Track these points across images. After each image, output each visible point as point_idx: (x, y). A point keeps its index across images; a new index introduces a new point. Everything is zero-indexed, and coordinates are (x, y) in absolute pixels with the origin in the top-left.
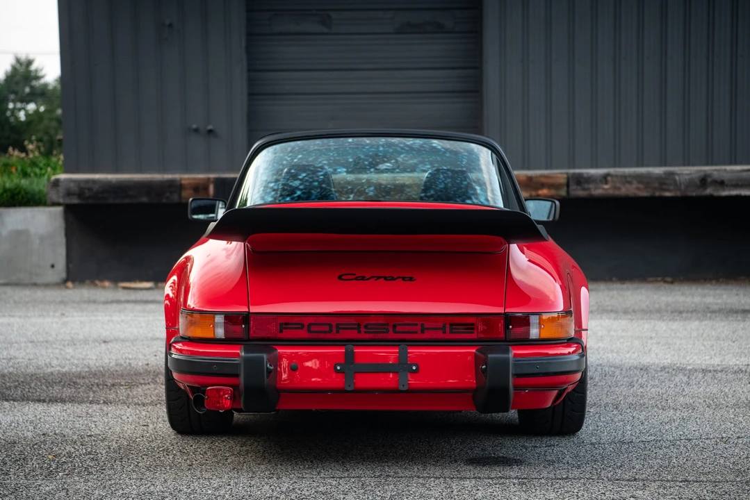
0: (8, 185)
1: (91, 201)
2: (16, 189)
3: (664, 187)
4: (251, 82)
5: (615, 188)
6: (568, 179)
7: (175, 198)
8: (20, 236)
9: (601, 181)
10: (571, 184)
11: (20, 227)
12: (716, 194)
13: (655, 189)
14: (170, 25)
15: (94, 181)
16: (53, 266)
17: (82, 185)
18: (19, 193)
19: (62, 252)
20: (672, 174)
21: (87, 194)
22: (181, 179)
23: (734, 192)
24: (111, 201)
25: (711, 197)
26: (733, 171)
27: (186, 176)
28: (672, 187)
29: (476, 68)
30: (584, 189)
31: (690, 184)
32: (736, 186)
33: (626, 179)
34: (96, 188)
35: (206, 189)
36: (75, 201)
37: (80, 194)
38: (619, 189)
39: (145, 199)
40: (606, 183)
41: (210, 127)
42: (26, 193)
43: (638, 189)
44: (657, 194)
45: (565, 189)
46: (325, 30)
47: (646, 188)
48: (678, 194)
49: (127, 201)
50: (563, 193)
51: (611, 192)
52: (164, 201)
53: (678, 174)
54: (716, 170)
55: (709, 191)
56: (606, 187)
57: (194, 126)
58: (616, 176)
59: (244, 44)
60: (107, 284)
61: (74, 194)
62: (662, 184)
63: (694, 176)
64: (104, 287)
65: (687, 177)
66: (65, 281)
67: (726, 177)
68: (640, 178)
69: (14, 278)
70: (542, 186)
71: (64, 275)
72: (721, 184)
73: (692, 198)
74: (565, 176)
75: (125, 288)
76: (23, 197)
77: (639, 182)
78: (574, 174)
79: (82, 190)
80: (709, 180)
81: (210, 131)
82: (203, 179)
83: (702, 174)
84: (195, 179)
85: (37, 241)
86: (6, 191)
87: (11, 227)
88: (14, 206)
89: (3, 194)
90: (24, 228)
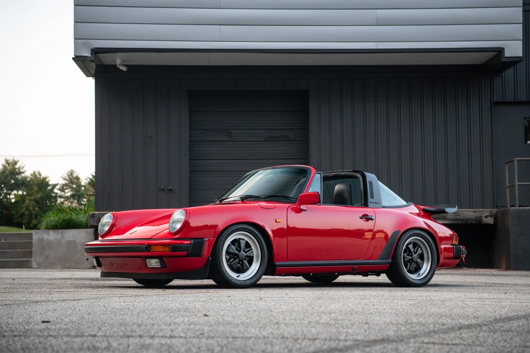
0: (65, 218)
2: (70, 220)
4: (191, 165)
8: (71, 244)
11: (71, 239)
14: (151, 137)
16: (87, 259)
18: (71, 222)
29: (306, 159)
41: (170, 188)
42: (75, 222)
46: (229, 139)
57: (162, 187)
59: (188, 147)
66: (94, 267)
69: (67, 266)
71: (93, 264)
76: (73, 224)
81: (170, 190)
85: (80, 246)
86: (64, 220)
87: (66, 239)
88: (68, 228)
89: (63, 222)
90: (73, 239)
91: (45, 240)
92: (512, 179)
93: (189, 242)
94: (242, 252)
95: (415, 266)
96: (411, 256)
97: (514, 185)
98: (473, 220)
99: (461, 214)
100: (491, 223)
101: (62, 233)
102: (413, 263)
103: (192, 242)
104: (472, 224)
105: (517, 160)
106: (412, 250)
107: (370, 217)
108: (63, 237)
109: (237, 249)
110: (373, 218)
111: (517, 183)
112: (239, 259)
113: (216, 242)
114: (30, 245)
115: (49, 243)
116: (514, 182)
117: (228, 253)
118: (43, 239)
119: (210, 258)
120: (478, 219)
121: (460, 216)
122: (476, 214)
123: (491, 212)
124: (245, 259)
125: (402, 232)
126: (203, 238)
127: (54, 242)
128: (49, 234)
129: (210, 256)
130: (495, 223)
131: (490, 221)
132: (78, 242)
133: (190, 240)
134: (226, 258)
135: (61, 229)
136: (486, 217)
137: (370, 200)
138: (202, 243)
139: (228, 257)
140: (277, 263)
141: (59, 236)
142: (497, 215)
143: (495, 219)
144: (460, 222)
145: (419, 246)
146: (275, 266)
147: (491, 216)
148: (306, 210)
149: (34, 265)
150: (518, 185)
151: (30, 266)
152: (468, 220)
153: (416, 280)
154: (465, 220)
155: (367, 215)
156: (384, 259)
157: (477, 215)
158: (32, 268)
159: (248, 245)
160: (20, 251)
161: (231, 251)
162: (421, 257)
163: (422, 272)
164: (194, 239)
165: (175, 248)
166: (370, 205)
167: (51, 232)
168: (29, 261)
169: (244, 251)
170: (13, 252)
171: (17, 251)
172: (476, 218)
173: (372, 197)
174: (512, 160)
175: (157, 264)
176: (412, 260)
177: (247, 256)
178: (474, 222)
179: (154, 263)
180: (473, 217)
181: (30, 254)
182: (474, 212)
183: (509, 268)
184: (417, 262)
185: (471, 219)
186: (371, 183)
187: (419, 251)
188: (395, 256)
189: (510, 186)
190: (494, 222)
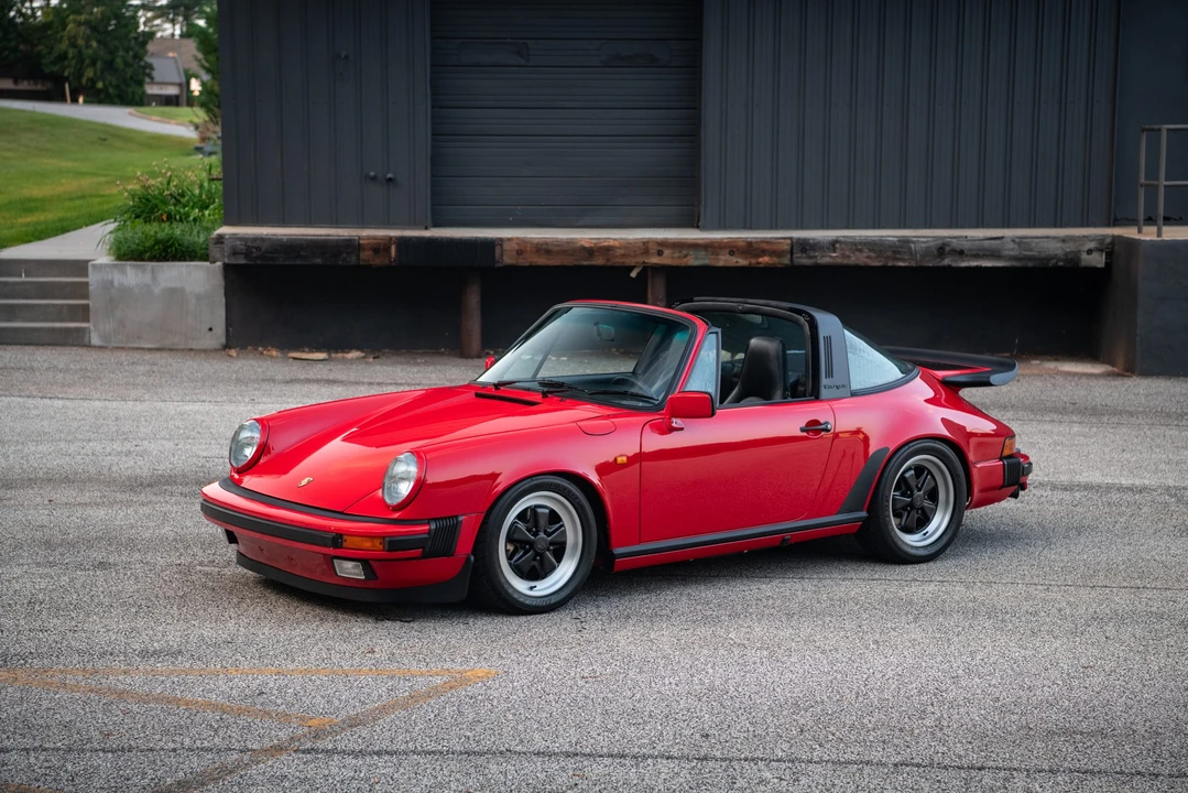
0: (159, 237)
1: (259, 262)
2: (168, 241)
3: (898, 256)
4: (435, 120)
5: (844, 256)
6: (792, 243)
7: (353, 260)
8: (174, 294)
9: (828, 248)
10: (795, 250)
11: (173, 285)
12: (954, 265)
13: (887, 257)
14: (346, 57)
15: (262, 239)
16: (211, 329)
17: (249, 244)
18: (171, 246)
19: (222, 313)
20: (905, 241)
21: (255, 253)
22: (359, 238)
23: (974, 264)
24: (281, 262)
25: (950, 267)
26: (974, 240)
27: (366, 233)
28: (907, 257)
29: (694, 108)
30: (810, 257)
31: (927, 253)
32: (977, 256)
33: (856, 246)
34: (264, 247)
35: (388, 249)
36: (242, 261)
37: (247, 254)
38: (849, 257)
39: (319, 261)
40: (834, 252)
41: (390, 175)
42: (179, 245)
43: (868, 257)
44: (890, 264)
45: (789, 256)
46: (523, 62)
47: (878, 257)
48: (913, 264)
49: (298, 262)
50: (786, 261)
51: (839, 261)
52: (340, 262)
53: (913, 242)
54: (955, 237)
55: (947, 262)
56: (834, 255)
57: (372, 174)
58: (846, 243)
59: (428, 78)
60: (274, 353)
61: (241, 253)
62: (895, 252)
63: (931, 244)
64: (272, 357)
65: (923, 245)
66: (227, 346)
67: (966, 245)
68: (873, 246)
69: (167, 343)
70: (763, 252)
71: (223, 340)
72: (962, 253)
73: (929, 267)
74: (789, 241)
75: (295, 358)
76: (176, 249)
77: (870, 251)
78: (799, 239)
79: (251, 247)
80: (947, 249)
81: (390, 179)
82: (383, 238)
83: (940, 242)
84: (374, 238)
85: (193, 301)
86: (157, 242)
87: (164, 284)
88: (167, 260)
89: (154, 245)
90: (178, 285)
91: (116, 284)
92: (1152, 173)
93: (427, 527)
94: (542, 535)
95: (916, 516)
96: (911, 496)
97: (1157, 186)
98: (1060, 260)
99: (1033, 245)
100: (1099, 266)
101: (153, 271)
102: (914, 513)
103: (433, 526)
104: (1057, 268)
105: (1168, 130)
106: (913, 483)
107: (823, 427)
108: (154, 279)
109: (529, 530)
110: (829, 426)
111: (1163, 182)
112: (535, 551)
113: (485, 522)
114: (82, 290)
115: (125, 292)
116: (1157, 179)
117: (509, 539)
118: (112, 282)
119: (472, 558)
120: (1070, 256)
121: (1031, 250)
122: (1067, 245)
123: (1101, 239)
124: (548, 550)
125: (892, 449)
126: (456, 517)
127: (136, 290)
128: (124, 272)
129: (473, 554)
130: (1108, 265)
131: (1098, 260)
132: (188, 292)
133: (429, 523)
134: (507, 551)
135: (152, 259)
136: (1090, 252)
137: (824, 381)
138: (454, 528)
139: (511, 548)
140: (618, 551)
141: (147, 278)
142: (1113, 247)
143: (1110, 255)
144: (1030, 264)
145: (930, 473)
146: (614, 557)
147: (1100, 250)
148: (682, 429)
149: (95, 340)
150: (1165, 186)
151: (87, 339)
152: (1049, 259)
153: (917, 548)
154: (1043, 259)
155: (816, 422)
156: (850, 511)
157: (1070, 247)
158: (89, 346)
159: (554, 517)
160: (63, 306)
161: (516, 536)
162: (933, 495)
163: (931, 528)
164: (435, 519)
165: (394, 545)
166: (824, 393)
167: (130, 267)
168: (84, 329)
169: (545, 532)
170: (47, 306)
171: (57, 305)
172: (1066, 254)
173: (830, 374)
174: (1156, 127)
175: (356, 571)
176: (911, 505)
177: (551, 543)
178: (1061, 264)
179: (349, 570)
180: (1060, 252)
181: (83, 313)
182: (1064, 240)
183: (1130, 370)
184: (922, 509)
185: (1055, 257)
186: (828, 340)
187: (929, 485)
188: (874, 504)
189: (1147, 186)
190: (1106, 263)
